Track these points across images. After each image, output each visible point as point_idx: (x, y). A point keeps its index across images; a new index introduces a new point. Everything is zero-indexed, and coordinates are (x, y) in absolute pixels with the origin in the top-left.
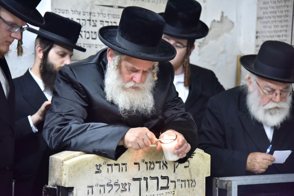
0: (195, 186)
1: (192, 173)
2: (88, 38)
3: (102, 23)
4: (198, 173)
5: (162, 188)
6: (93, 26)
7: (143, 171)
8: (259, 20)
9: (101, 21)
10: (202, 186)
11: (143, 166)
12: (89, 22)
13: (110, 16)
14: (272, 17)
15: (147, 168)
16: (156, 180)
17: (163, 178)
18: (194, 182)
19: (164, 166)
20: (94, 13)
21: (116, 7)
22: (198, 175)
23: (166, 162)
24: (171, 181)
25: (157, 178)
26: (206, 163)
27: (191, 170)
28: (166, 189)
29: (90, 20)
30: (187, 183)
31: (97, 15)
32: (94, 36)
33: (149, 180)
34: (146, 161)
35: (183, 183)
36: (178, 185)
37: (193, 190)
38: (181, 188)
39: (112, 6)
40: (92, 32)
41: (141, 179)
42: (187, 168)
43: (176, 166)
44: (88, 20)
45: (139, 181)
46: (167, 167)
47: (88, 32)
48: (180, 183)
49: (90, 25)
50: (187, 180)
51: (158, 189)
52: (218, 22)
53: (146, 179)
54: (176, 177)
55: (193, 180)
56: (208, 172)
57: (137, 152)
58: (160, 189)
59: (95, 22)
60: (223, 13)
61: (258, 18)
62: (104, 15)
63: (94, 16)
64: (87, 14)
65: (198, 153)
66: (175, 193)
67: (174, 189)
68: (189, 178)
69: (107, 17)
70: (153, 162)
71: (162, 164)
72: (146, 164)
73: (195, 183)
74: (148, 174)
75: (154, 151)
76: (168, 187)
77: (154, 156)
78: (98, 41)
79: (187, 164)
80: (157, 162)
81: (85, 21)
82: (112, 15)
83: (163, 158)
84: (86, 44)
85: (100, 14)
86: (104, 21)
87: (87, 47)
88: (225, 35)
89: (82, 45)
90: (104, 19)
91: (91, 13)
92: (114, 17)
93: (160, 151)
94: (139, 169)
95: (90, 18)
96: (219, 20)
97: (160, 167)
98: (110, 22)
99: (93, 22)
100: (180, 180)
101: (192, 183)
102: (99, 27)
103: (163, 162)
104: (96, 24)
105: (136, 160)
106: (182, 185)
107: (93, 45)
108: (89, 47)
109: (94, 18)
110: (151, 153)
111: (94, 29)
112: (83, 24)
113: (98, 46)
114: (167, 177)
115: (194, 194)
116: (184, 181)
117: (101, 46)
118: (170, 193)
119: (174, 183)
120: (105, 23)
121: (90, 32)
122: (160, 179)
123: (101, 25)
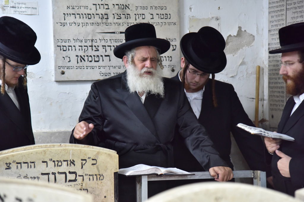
0: (103, 179)
1: (100, 169)
2: (91, 61)
3: (104, 47)
4: (106, 169)
5: (70, 181)
6: (95, 51)
7: (51, 168)
8: (270, 33)
9: (103, 46)
10: (110, 180)
11: (51, 164)
12: (91, 47)
13: (112, 41)
15: (55, 165)
16: (64, 175)
17: (70, 173)
18: (102, 177)
19: (71, 164)
20: (96, 40)
21: (118, 33)
22: (106, 171)
23: (73, 160)
25: (65, 173)
26: (114, 161)
27: (99, 167)
28: (74, 182)
29: (92, 46)
30: (95, 177)
31: (98, 41)
32: (97, 59)
33: (57, 175)
34: (54, 160)
35: (91, 177)
36: (86, 178)
37: (102, 182)
38: (89, 181)
39: (114, 33)
40: (94, 56)
41: (50, 174)
42: (94, 165)
43: (83, 164)
44: (90, 46)
45: (48, 175)
46: (74, 165)
47: (91, 56)
48: (88, 177)
49: (93, 50)
50: (95, 175)
51: (66, 181)
52: (234, 36)
53: (53, 173)
54: (84, 172)
55: (101, 175)
56: (116, 169)
57: (45, 153)
58: (69, 182)
59: (97, 47)
60: (240, 28)
61: (269, 31)
62: (106, 41)
63: (97, 42)
64: (88, 41)
65: (106, 154)
66: (83, 185)
67: (82, 181)
68: (97, 173)
69: (109, 42)
70: (60, 160)
71: (69, 162)
72: (54, 163)
74: (56, 170)
75: (61, 152)
76: (76, 180)
77: (62, 156)
78: (101, 63)
79: (94, 162)
80: (64, 161)
81: (87, 47)
82: (114, 40)
83: (70, 158)
84: (89, 66)
85: (102, 40)
86: (107, 46)
87: (90, 69)
88: (244, 48)
89: (85, 68)
90: (106, 44)
91: (92, 40)
92: (117, 42)
93: (67, 152)
94: (47, 166)
95: (92, 44)
96: (236, 35)
97: (68, 165)
98: (112, 46)
99: (95, 47)
100: (87, 174)
101: (100, 177)
102: (101, 51)
103: (70, 160)
104: (98, 49)
105: (44, 159)
106: (90, 178)
107: (96, 66)
108: (93, 68)
109: (96, 44)
110: (59, 154)
111: (96, 53)
112: (86, 50)
113: (101, 67)
114: (75, 172)
115: (103, 186)
116: (92, 175)
117: (104, 67)
118: (78, 184)
119: (82, 177)
120: (107, 48)
121: (93, 56)
122: (68, 174)
123: (103, 49)
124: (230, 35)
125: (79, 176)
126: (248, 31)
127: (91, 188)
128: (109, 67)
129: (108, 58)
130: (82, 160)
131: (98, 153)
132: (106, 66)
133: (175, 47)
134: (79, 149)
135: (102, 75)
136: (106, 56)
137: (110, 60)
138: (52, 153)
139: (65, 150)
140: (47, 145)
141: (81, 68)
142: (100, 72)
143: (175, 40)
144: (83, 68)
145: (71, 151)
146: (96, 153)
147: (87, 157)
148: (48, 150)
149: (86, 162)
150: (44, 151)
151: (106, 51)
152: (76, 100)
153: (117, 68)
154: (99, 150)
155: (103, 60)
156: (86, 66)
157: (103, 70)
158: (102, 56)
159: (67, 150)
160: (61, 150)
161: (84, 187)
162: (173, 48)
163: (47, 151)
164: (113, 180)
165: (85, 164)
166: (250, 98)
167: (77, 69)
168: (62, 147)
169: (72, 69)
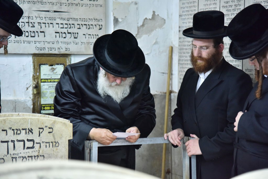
0: (58, 146)
1: (56, 137)
2: (27, 36)
3: (40, 24)
4: (62, 137)
5: (28, 148)
6: (32, 27)
7: (10, 136)
8: (180, 17)
9: (38, 23)
10: (65, 146)
11: (10, 132)
12: (27, 24)
13: (47, 19)
14: (187, 15)
15: (14, 134)
16: (23, 143)
17: (28, 140)
18: (57, 144)
19: (29, 132)
20: (32, 17)
21: (52, 11)
22: (61, 138)
23: (31, 129)
24: (36, 143)
25: (24, 141)
26: (69, 129)
27: (55, 135)
28: (32, 149)
29: (28, 23)
30: (51, 144)
31: (34, 18)
32: (33, 35)
33: (16, 142)
34: (13, 129)
35: (48, 144)
36: (43, 145)
37: (57, 149)
38: (45, 148)
39: (48, 11)
40: (31, 32)
41: (9, 141)
42: (51, 134)
43: (40, 132)
44: (27, 23)
45: (7, 143)
46: (32, 133)
47: (27, 32)
48: (45, 144)
49: (29, 26)
50: (51, 142)
51: (24, 148)
52: (150, 19)
53: (12, 141)
54: (41, 140)
55: (57, 142)
56: (70, 136)
57: (5, 122)
58: (27, 149)
59: (33, 24)
60: (154, 12)
61: (180, 16)
62: (41, 18)
63: (33, 19)
64: (25, 18)
65: (61, 122)
66: (40, 151)
67: (39, 148)
68: (53, 141)
69: (44, 19)
70: (19, 129)
71: (27, 131)
72: (13, 131)
73: (59, 144)
74: (15, 138)
75: (20, 121)
76: (34, 147)
77: (21, 125)
78: (36, 38)
79: (51, 130)
80: (23, 129)
81: (24, 23)
82: (49, 18)
83: (28, 126)
84: (26, 41)
85: (38, 17)
86: (42, 23)
87: (27, 43)
88: (157, 30)
89: (22, 42)
90: (42, 21)
91: (29, 17)
92: (51, 20)
93: (26, 121)
94: (7, 134)
95: (29, 21)
96: (151, 18)
97: (26, 133)
98: (47, 23)
99: (31, 24)
100: (44, 142)
101: (55, 144)
102: (37, 28)
103: (29, 129)
104: (34, 25)
105: (4, 127)
106: (46, 145)
107: (32, 41)
108: (29, 43)
109: (32, 21)
110: (18, 123)
111: (33, 29)
112: (23, 26)
113: (37, 42)
114: (33, 140)
115: (58, 152)
116: (49, 143)
117: (39, 42)
118: (35, 151)
119: (39, 144)
120: (42, 24)
121: (29, 32)
122: (26, 142)
123: (39, 26)
124: (146, 18)
125: (37, 143)
126: (160, 15)
127: (48, 154)
128: (43, 42)
129: (43, 34)
130: (40, 128)
131: (55, 122)
132: (41, 42)
133: (101, 27)
134: (37, 118)
135: (38, 49)
136: (41, 32)
137: (45, 36)
138: (12, 122)
139: (24, 119)
140: (6, 115)
141: (18, 42)
142: (35, 47)
143: (101, 20)
144: (20, 42)
145: (30, 120)
146: (53, 121)
147: (44, 126)
148: (8, 119)
149: (43, 130)
150: (4, 120)
151: (41, 28)
152: (14, 71)
153: (51, 43)
154: (55, 119)
155: (38, 36)
156: (23, 41)
157: (38, 45)
158: (37, 32)
159: (26, 119)
160: (21, 119)
161: (41, 154)
162: (100, 27)
163: (6, 120)
164: (68, 146)
165: (42, 132)
166: (161, 73)
167: (15, 43)
168: (20, 116)
169: (10, 42)
